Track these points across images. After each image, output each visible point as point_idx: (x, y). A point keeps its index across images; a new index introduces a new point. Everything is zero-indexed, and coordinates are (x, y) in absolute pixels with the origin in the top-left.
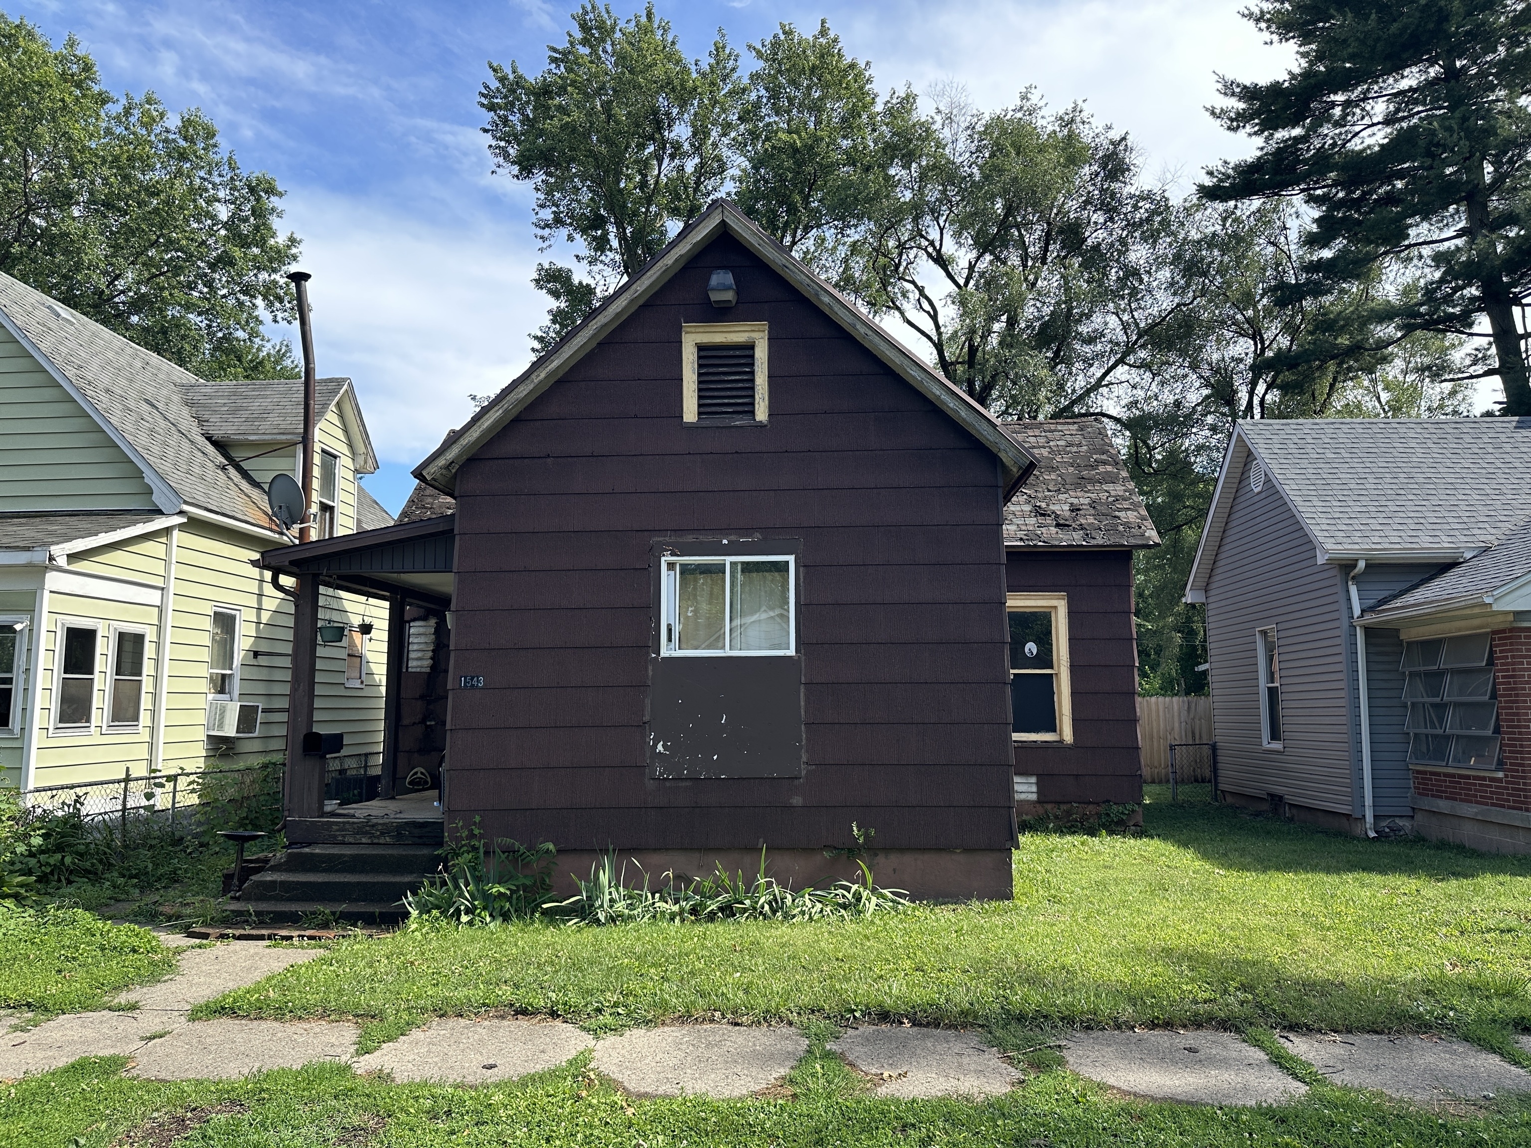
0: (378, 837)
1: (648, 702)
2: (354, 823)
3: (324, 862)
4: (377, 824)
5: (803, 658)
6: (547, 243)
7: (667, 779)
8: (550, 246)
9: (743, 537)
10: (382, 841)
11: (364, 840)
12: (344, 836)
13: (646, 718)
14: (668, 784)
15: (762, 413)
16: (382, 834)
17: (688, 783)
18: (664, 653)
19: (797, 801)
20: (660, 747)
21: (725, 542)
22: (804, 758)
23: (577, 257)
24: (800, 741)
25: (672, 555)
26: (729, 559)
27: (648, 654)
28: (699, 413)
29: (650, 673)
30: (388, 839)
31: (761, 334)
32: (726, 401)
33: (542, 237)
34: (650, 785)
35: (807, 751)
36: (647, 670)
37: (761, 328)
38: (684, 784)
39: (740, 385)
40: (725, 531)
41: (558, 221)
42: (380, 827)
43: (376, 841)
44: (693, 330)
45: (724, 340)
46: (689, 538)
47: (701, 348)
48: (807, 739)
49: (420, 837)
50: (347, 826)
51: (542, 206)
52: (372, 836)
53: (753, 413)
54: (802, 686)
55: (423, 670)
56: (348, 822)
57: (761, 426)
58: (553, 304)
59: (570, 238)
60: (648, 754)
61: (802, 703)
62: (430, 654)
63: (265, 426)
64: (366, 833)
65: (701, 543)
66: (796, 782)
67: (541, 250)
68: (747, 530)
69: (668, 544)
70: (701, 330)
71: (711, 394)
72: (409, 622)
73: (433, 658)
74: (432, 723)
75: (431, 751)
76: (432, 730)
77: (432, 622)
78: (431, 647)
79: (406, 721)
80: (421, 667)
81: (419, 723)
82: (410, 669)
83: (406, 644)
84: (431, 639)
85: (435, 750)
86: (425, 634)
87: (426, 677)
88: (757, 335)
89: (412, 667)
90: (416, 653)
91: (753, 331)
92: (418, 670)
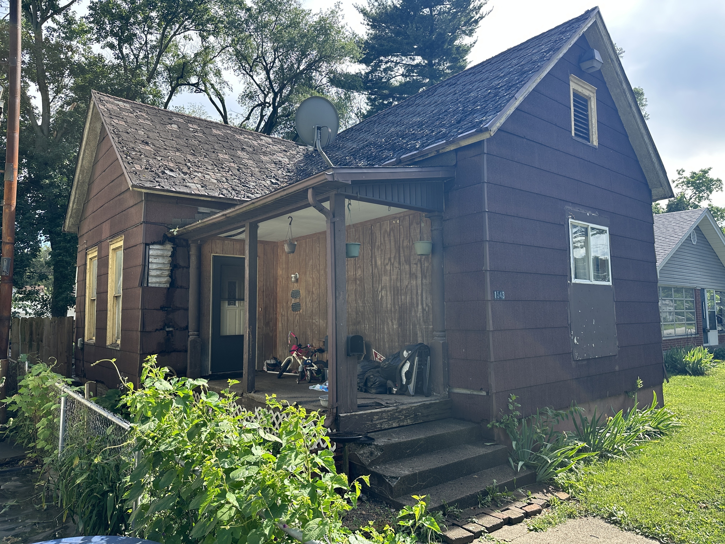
0: (403, 421)
1: (569, 311)
5: (614, 287)
7: (579, 360)
9: (593, 213)
11: (394, 425)
12: (381, 424)
13: (569, 322)
14: (579, 363)
15: (595, 141)
16: (406, 417)
17: (586, 362)
18: (573, 280)
19: (617, 368)
21: (588, 214)
22: (617, 344)
25: (572, 218)
26: (590, 225)
27: (567, 281)
28: (575, 133)
29: (569, 293)
30: (409, 421)
32: (580, 129)
34: (573, 363)
35: (618, 340)
36: (567, 291)
37: (594, 91)
39: (583, 121)
40: (587, 208)
42: (404, 412)
43: (401, 424)
44: (574, 80)
45: (582, 92)
46: (577, 210)
47: (575, 93)
48: (618, 333)
52: (400, 420)
53: (589, 139)
54: (614, 303)
55: (162, 286)
56: (384, 411)
57: (594, 148)
60: (572, 345)
62: (167, 273)
64: (395, 419)
65: (581, 213)
66: (616, 357)
68: (594, 209)
69: (570, 211)
71: (575, 122)
72: (149, 245)
73: (171, 276)
74: (171, 329)
75: (171, 352)
76: (172, 335)
77: (169, 247)
78: (168, 267)
79: (148, 329)
80: (160, 283)
81: (161, 329)
82: (150, 285)
83: (147, 264)
84: (167, 261)
85: (174, 351)
86: (162, 256)
87: (165, 291)
88: (592, 94)
89: (152, 283)
90: (155, 271)
91: (591, 91)
92: (157, 285)
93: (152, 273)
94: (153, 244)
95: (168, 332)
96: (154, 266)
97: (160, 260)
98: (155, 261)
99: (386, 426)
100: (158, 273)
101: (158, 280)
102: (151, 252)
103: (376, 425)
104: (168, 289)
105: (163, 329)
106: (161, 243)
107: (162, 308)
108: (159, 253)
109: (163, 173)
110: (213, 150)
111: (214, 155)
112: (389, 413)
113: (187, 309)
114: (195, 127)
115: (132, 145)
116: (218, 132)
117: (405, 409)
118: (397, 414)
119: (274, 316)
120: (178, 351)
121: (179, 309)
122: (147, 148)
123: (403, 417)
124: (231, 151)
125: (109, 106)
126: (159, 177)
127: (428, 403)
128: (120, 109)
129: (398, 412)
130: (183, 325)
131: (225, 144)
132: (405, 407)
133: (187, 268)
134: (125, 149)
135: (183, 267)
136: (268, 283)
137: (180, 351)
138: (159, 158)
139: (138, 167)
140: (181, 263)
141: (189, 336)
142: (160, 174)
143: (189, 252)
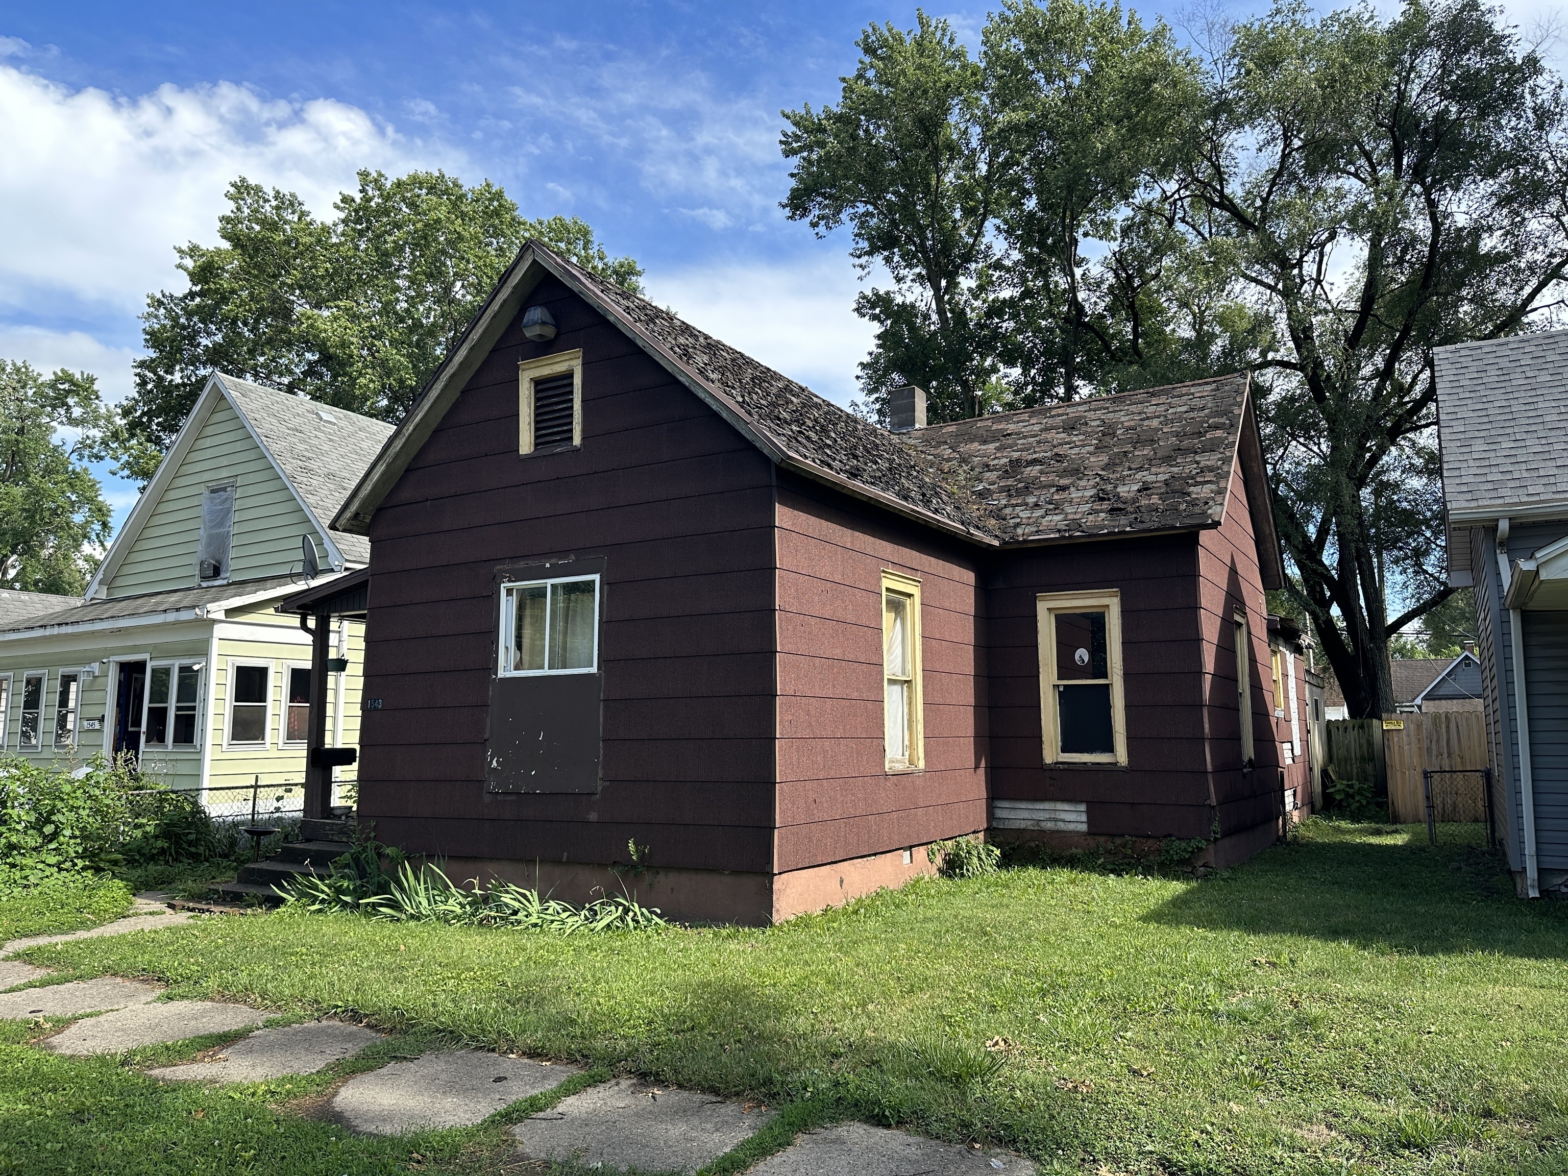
1: (488, 720)
5: (604, 675)
7: (498, 793)
9: (560, 559)
13: (486, 736)
14: (499, 798)
15: (577, 438)
17: (514, 798)
18: (501, 674)
19: (593, 816)
20: (495, 763)
21: (548, 565)
22: (600, 775)
24: (598, 758)
25: (509, 581)
26: (550, 582)
27: (490, 675)
28: (536, 445)
29: (491, 693)
31: (576, 361)
32: (555, 430)
34: (487, 798)
35: (603, 767)
36: (488, 690)
37: (576, 355)
38: (510, 798)
39: (564, 414)
40: (547, 555)
44: (527, 366)
45: (551, 372)
46: (522, 564)
47: (534, 383)
48: (605, 755)
53: (571, 438)
54: (601, 703)
57: (577, 450)
59: (888, 261)
60: (486, 769)
61: (601, 720)
65: (531, 568)
66: (594, 798)
67: (861, 278)
68: (564, 553)
69: (506, 572)
70: (533, 365)
71: (542, 425)
88: (574, 363)
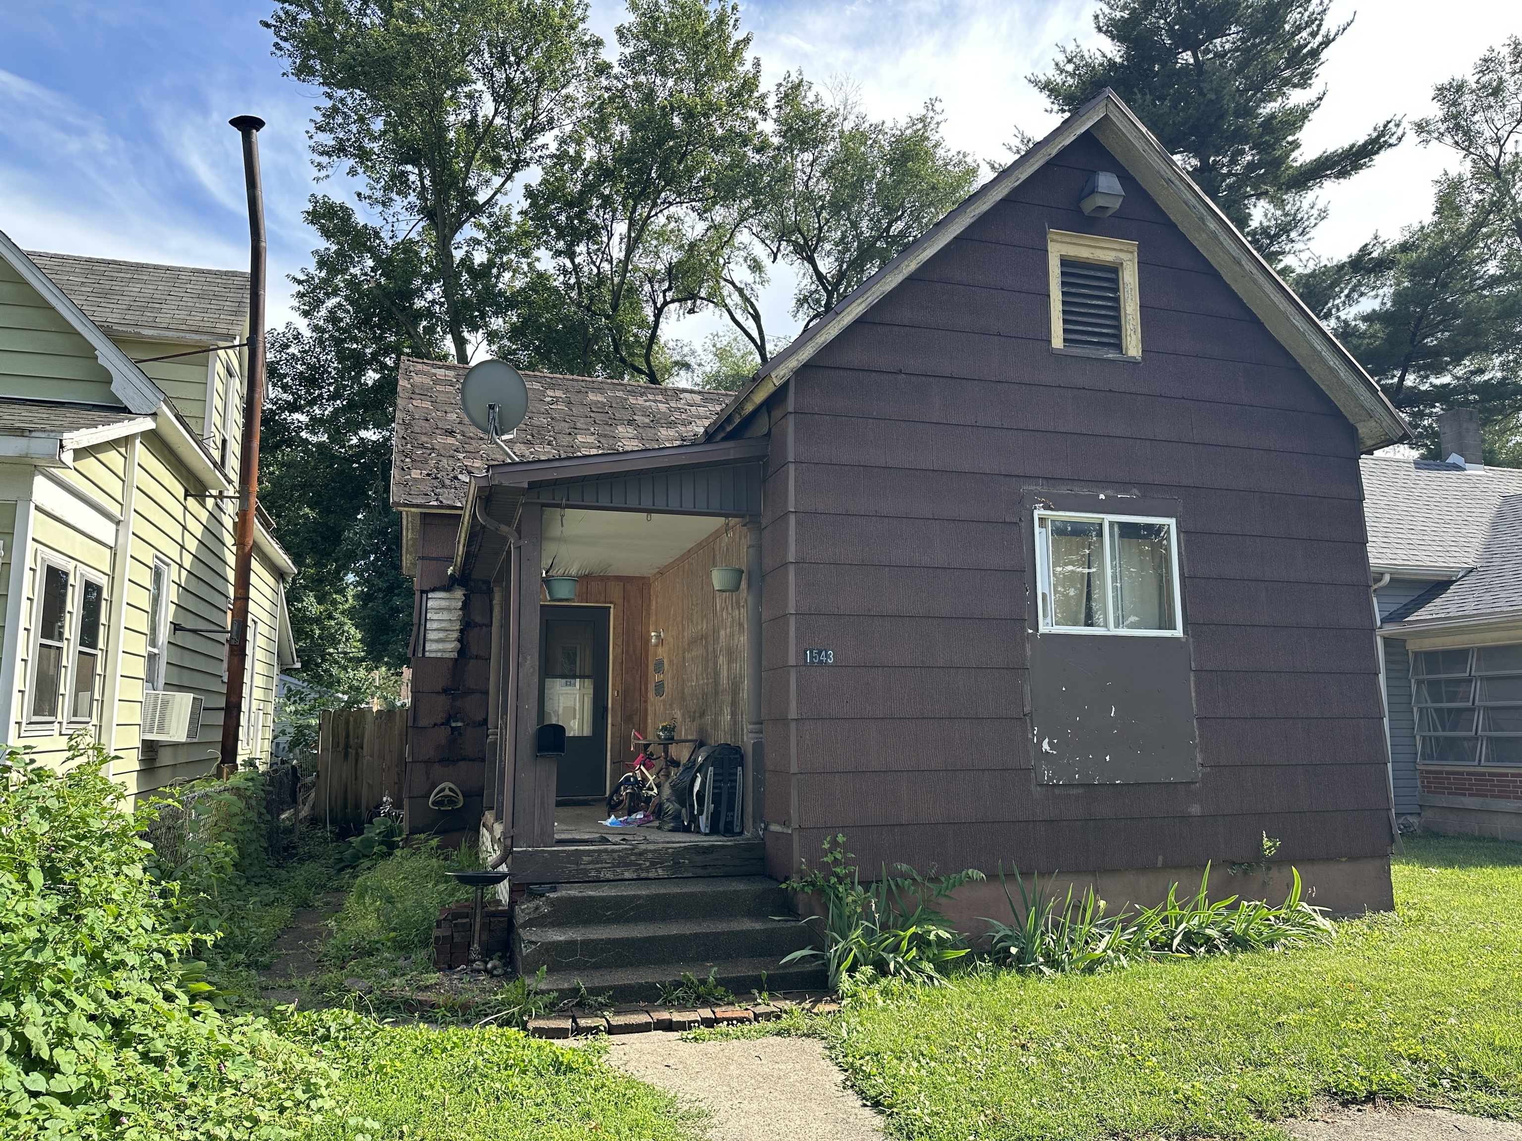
0: (647, 870)
1: (1027, 689)
2: (613, 851)
3: (609, 909)
4: (646, 851)
5: (1191, 640)
6: (323, 173)
7: (1057, 785)
8: (328, 176)
9: (1121, 493)
10: (652, 875)
11: (627, 875)
12: (598, 871)
13: (1027, 709)
14: (1057, 791)
15: (1133, 347)
16: (653, 864)
17: (1080, 791)
18: (1043, 628)
19: (1195, 809)
20: (1046, 746)
21: (1102, 496)
23: (359, 195)
24: (1193, 739)
25: (1045, 508)
26: (1108, 518)
27: (1024, 629)
28: (1065, 340)
29: (1029, 653)
30: (660, 871)
31: (1129, 256)
32: (1090, 329)
33: (319, 164)
34: (1037, 791)
35: (1201, 751)
36: (1024, 650)
37: (1131, 249)
38: (1074, 791)
39: (1103, 312)
40: (1101, 483)
41: (340, 149)
42: (650, 855)
43: (644, 875)
44: (1059, 238)
45: (1091, 256)
46: (1063, 490)
47: (1065, 262)
48: (1201, 736)
49: (705, 867)
50: (604, 856)
51: (319, 128)
52: (639, 868)
53: (1118, 347)
54: (1192, 674)
55: (446, 655)
56: (606, 851)
57: (1132, 363)
58: (323, 244)
59: (352, 172)
60: (1032, 754)
61: (1193, 694)
62: (455, 635)
63: (163, 319)
64: (628, 865)
65: (1076, 496)
66: (1193, 786)
67: (317, 179)
68: (1125, 485)
69: (1040, 494)
70: (1068, 240)
71: (1074, 318)
72: (427, 592)
73: (460, 640)
74: (460, 724)
75: (458, 760)
76: (460, 734)
77: (459, 594)
78: (457, 626)
79: (423, 722)
80: (443, 651)
81: (442, 724)
82: (427, 654)
83: (423, 622)
84: (456, 615)
85: (464, 759)
86: (448, 609)
87: (451, 664)
88: (1123, 256)
89: (430, 651)
90: (435, 633)
91: (1121, 250)
92: (439, 655)
93: (431, 636)
94: (434, 590)
95: (453, 729)
96: (435, 625)
97: (445, 616)
98: (436, 617)
99: (609, 876)
100: (441, 635)
101: (440, 646)
102: (430, 604)
103: (586, 871)
104: (456, 660)
105: (447, 723)
106: (447, 588)
107: (445, 691)
108: (444, 604)
109: (456, 478)
110: (568, 431)
111: (569, 438)
112: (615, 855)
113: (486, 693)
114: (559, 393)
115: (424, 439)
116: (600, 398)
117: (651, 851)
118: (633, 858)
119: (643, 704)
120: (470, 760)
121: (473, 692)
122: (450, 440)
123: (648, 864)
124: (607, 428)
125: (417, 379)
126: (443, 486)
127: (706, 844)
128: (437, 382)
129: (636, 854)
130: (480, 718)
131: (598, 417)
132: (651, 847)
133: (487, 626)
134: (409, 446)
135: (481, 626)
136: (631, 649)
137: (474, 760)
138: (461, 456)
139: (415, 474)
140: (478, 619)
141: (488, 736)
142: (447, 482)
143: (491, 601)
